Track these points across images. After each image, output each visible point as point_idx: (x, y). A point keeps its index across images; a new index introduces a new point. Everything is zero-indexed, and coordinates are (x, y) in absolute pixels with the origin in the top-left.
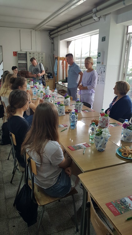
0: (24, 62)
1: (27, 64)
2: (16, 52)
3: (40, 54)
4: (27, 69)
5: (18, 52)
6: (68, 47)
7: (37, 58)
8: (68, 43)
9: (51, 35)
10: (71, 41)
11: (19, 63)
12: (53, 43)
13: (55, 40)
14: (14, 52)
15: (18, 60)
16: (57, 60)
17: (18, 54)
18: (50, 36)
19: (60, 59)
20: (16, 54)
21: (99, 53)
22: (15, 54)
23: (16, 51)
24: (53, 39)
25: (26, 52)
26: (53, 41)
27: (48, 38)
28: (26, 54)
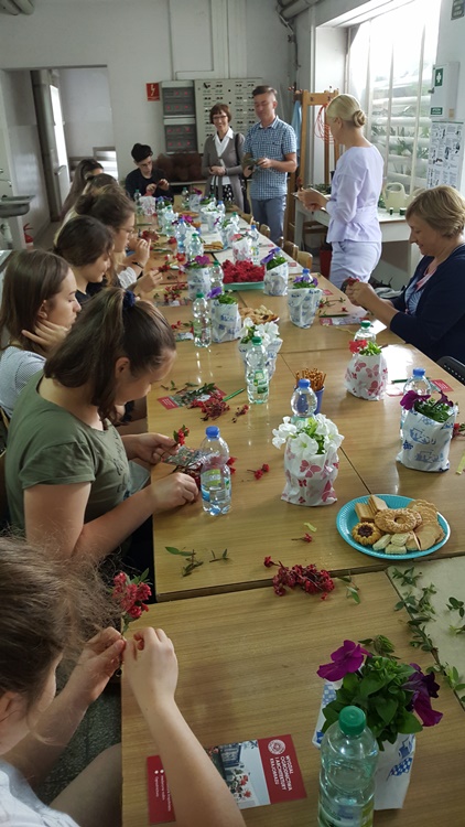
0: (184, 120)
1: (194, 127)
2: (156, 85)
3: (245, 84)
4: (196, 148)
5: (164, 85)
6: (346, 50)
7: (234, 101)
8: (348, 33)
9: (284, 7)
10: (359, 24)
11: (167, 127)
12: (293, 39)
13: (300, 24)
14: (149, 86)
15: (166, 114)
16: (302, 103)
17: (164, 89)
18: (281, 14)
19: (312, 99)
20: (157, 94)
21: (438, 71)
22: (154, 91)
23: (155, 82)
24: (291, 21)
25: (193, 81)
26: (294, 30)
27: (275, 19)
28: (192, 90)
